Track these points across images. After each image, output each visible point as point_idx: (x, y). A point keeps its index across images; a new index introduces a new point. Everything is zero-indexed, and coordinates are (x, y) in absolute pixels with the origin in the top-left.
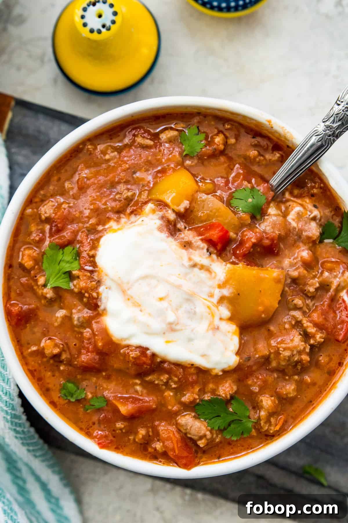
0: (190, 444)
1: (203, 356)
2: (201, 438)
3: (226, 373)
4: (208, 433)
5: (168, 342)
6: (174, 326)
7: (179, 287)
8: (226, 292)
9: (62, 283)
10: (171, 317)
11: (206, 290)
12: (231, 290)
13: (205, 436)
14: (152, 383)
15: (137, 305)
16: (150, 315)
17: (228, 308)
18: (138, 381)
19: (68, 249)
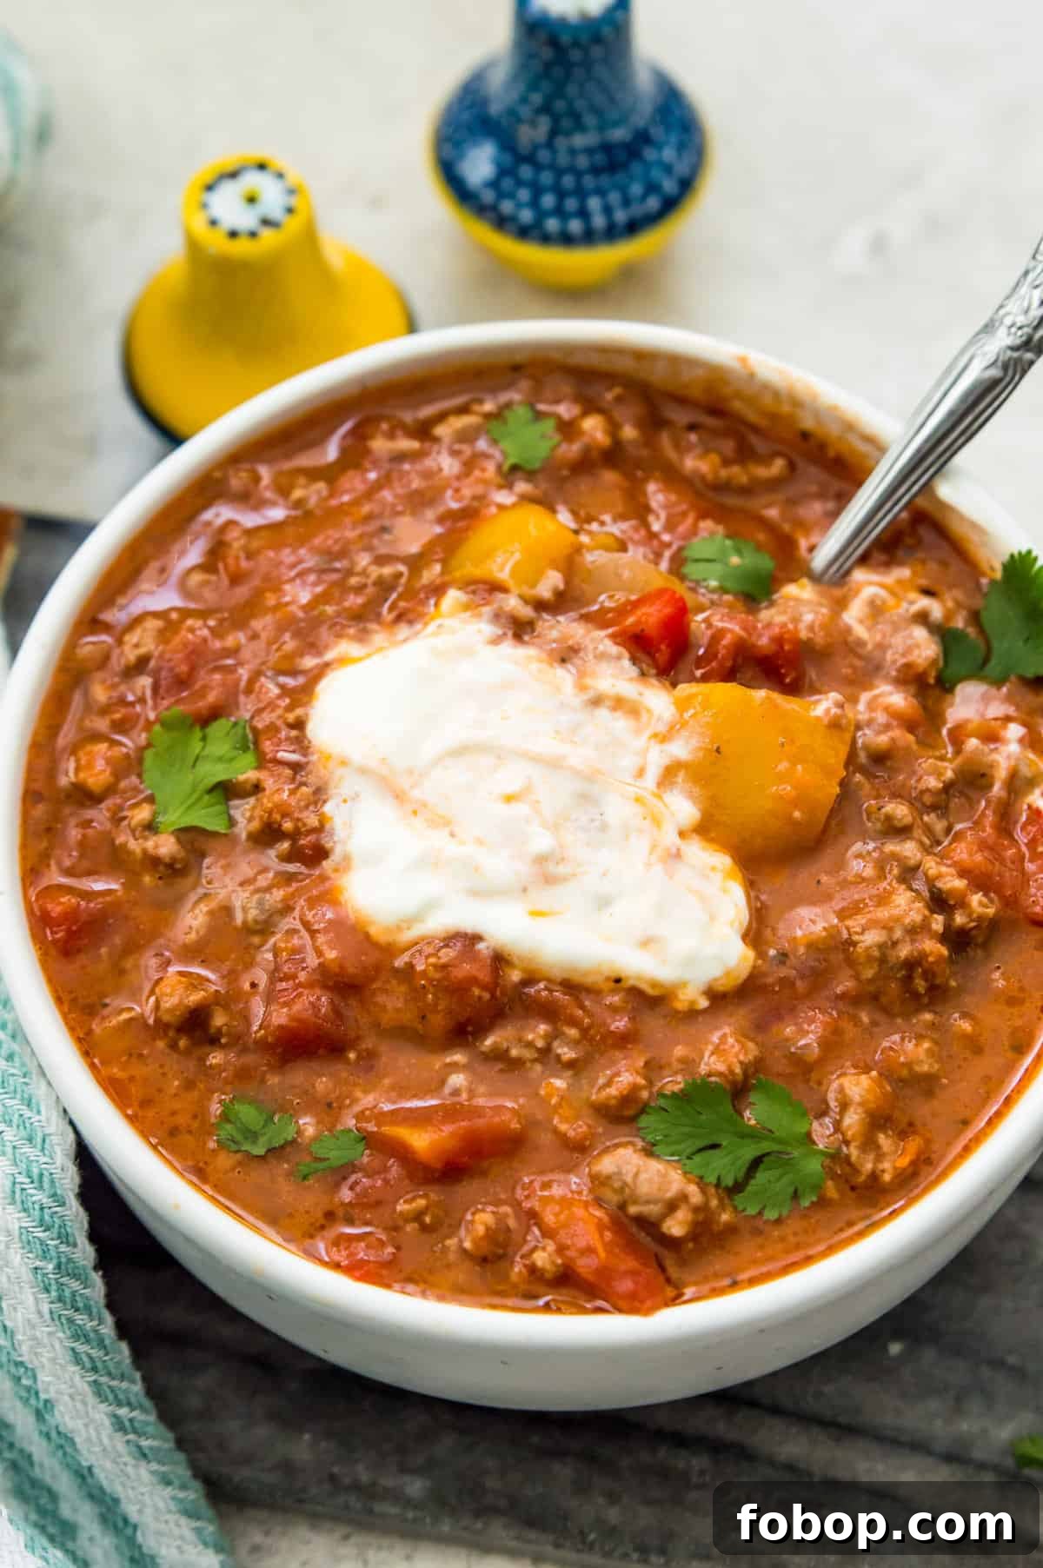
0: (642, 1236)
1: (646, 943)
2: (672, 1206)
3: (720, 999)
4: (693, 1190)
5: (537, 914)
6: (551, 868)
7: (554, 764)
8: (681, 749)
9: (207, 818)
10: (542, 842)
11: (629, 762)
12: (694, 742)
13: (683, 1197)
14: (500, 1056)
15: (443, 822)
16: (480, 842)
17: (690, 796)
18: (458, 1057)
19: (219, 728)
